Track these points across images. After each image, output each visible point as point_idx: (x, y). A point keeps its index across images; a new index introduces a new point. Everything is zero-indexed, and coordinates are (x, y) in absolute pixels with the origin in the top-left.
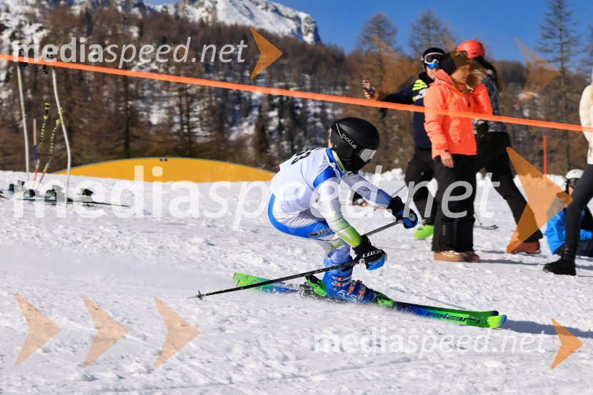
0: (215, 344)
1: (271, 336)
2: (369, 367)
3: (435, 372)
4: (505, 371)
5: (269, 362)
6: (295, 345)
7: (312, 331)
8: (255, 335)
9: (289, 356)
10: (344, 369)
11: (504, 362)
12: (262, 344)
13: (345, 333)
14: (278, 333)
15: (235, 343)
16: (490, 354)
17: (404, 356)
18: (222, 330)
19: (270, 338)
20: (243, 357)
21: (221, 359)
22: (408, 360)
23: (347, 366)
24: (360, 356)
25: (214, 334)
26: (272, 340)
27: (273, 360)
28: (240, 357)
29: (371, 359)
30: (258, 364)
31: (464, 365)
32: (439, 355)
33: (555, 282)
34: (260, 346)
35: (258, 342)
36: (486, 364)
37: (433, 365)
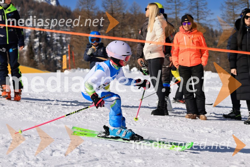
0: (3, 154)
1: (30, 149)
2: (78, 163)
3: (110, 165)
4: (144, 164)
5: (29, 162)
6: (42, 153)
7: (51, 147)
8: (23, 149)
9: (39, 159)
10: (66, 164)
11: (143, 160)
12: (26, 153)
13: (67, 147)
14: (34, 148)
15: (13, 153)
16: (137, 156)
17: (95, 158)
18: (6, 146)
19: (30, 150)
20: (17, 160)
21: (6, 161)
22: (97, 160)
23: (67, 163)
24: (74, 158)
25: (2, 149)
26: (31, 151)
27: (31, 161)
28: (15, 160)
29: (79, 160)
30: (24, 163)
31: (124, 162)
32: (113, 157)
33: (170, 121)
34: (25, 154)
35: (24, 152)
36: (135, 161)
37: (110, 162)
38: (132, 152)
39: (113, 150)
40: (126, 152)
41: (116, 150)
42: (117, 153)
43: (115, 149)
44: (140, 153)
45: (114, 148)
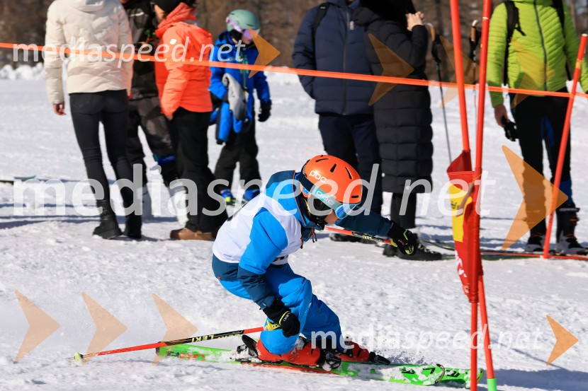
33: (168, 260)
38: (64, 377)
39: (13, 373)
40: (46, 377)
41: (22, 372)
42: (23, 382)
43: (19, 371)
44: (84, 379)
45: (17, 366)
